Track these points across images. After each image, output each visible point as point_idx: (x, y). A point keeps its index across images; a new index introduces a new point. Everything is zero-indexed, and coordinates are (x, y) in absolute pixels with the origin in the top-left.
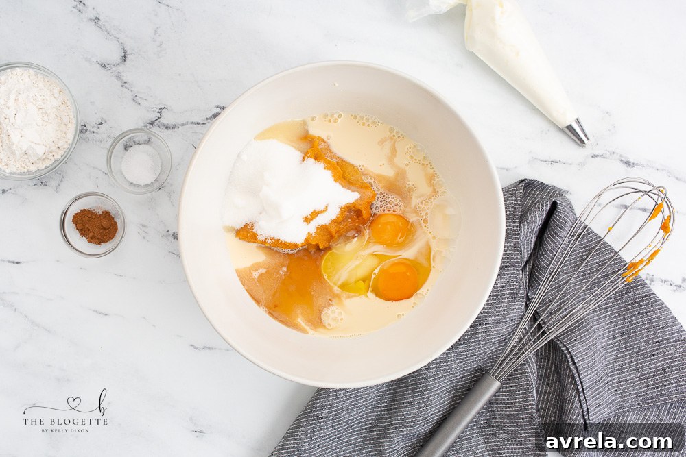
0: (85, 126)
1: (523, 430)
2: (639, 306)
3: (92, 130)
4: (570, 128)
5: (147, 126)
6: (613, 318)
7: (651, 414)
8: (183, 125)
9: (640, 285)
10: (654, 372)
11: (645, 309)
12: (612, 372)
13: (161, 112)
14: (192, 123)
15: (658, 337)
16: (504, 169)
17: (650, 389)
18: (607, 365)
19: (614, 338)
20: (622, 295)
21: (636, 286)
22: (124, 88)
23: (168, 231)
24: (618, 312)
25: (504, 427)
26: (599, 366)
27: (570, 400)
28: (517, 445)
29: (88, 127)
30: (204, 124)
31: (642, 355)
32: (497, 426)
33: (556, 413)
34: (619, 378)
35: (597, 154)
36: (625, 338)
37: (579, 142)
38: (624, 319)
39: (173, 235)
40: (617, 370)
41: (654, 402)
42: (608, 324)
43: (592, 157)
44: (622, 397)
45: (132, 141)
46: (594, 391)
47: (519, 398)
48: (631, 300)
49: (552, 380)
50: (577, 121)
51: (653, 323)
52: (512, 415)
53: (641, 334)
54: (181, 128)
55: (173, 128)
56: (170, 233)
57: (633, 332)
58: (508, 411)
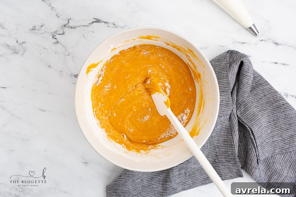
0: (35, 27)
1: (231, 164)
2: (280, 109)
3: (38, 29)
4: (250, 28)
5: (63, 27)
6: (269, 114)
7: (287, 155)
8: (79, 26)
9: (280, 100)
10: (288, 137)
11: (283, 110)
12: (270, 137)
13: (69, 21)
14: (83, 26)
15: (290, 122)
16: (221, 46)
17: (286, 145)
18: (268, 134)
19: (270, 123)
20: (273, 104)
21: (279, 100)
22: (52, 10)
23: (72, 74)
24: (271, 111)
25: (223, 163)
26: (264, 135)
27: (251, 149)
28: (228, 170)
29: (36, 28)
30: (88, 26)
31: (283, 129)
32: (219, 162)
33: (244, 154)
34: (273, 140)
35: (262, 40)
36: (274, 122)
37: (254, 34)
38: (274, 114)
39: (74, 75)
40: (272, 136)
41: (289, 150)
42: (267, 117)
43: (261, 41)
44: (274, 148)
45: (56, 33)
46: (262, 147)
47: (229, 150)
48: (277, 106)
49: (242, 140)
50: (254, 25)
51: (287, 116)
52: (226, 157)
53: (282, 121)
54: (78, 28)
55: (74, 28)
56: (73, 74)
57: (278, 120)
58: (224, 155)
